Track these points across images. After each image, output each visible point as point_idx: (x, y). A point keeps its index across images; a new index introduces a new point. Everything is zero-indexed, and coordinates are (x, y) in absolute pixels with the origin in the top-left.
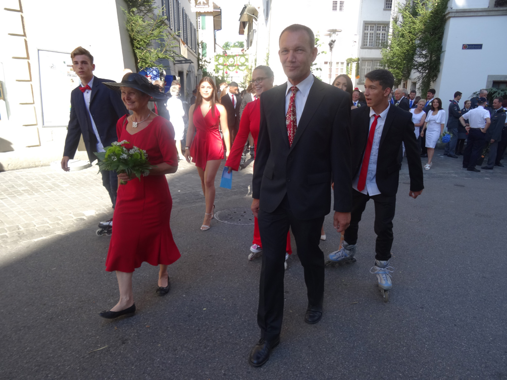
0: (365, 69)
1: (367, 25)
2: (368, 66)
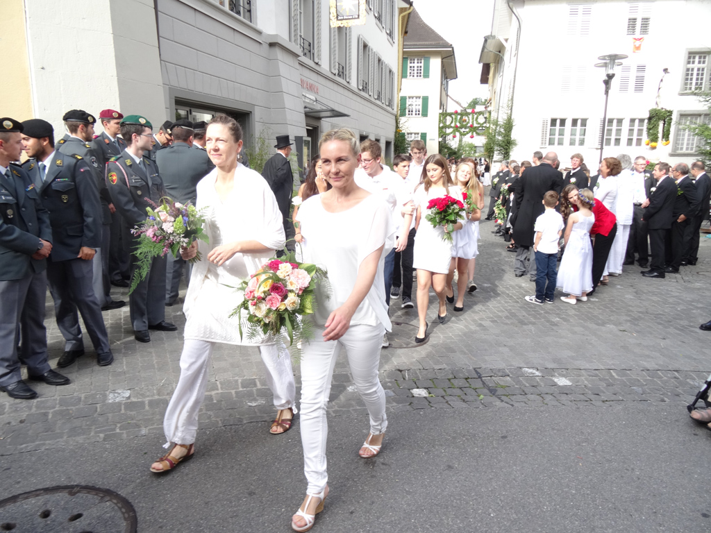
0: (685, 130)
1: (692, 55)
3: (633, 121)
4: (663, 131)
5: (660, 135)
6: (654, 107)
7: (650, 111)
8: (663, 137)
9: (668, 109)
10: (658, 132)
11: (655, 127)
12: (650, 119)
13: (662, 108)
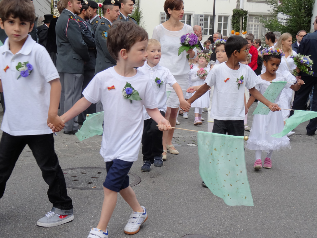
0: (252, 25)
2: (255, 21)
3: (220, 17)
4: (242, 25)
5: (241, 27)
6: (236, 8)
7: (233, 11)
8: (242, 29)
9: (245, 10)
10: (239, 25)
11: (238, 22)
12: (234, 16)
13: (241, 9)
